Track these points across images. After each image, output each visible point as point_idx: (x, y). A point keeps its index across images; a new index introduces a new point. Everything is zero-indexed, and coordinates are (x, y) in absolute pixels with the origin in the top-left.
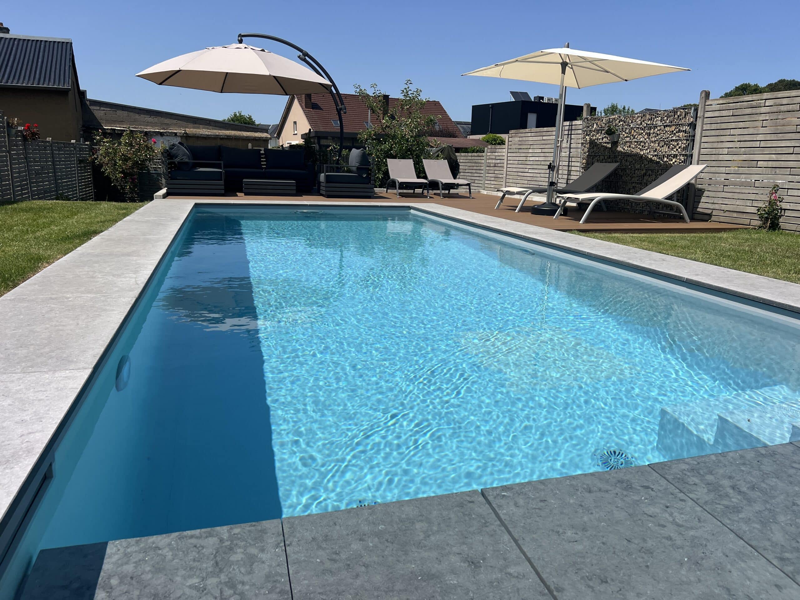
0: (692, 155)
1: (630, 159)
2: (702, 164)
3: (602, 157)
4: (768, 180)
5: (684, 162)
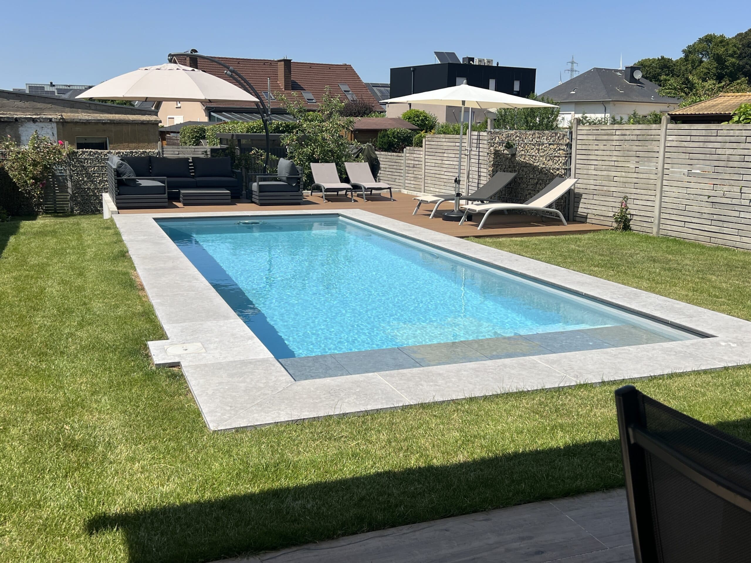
0: (570, 169)
1: (525, 169)
2: (578, 177)
3: (504, 167)
4: (622, 192)
5: (565, 174)
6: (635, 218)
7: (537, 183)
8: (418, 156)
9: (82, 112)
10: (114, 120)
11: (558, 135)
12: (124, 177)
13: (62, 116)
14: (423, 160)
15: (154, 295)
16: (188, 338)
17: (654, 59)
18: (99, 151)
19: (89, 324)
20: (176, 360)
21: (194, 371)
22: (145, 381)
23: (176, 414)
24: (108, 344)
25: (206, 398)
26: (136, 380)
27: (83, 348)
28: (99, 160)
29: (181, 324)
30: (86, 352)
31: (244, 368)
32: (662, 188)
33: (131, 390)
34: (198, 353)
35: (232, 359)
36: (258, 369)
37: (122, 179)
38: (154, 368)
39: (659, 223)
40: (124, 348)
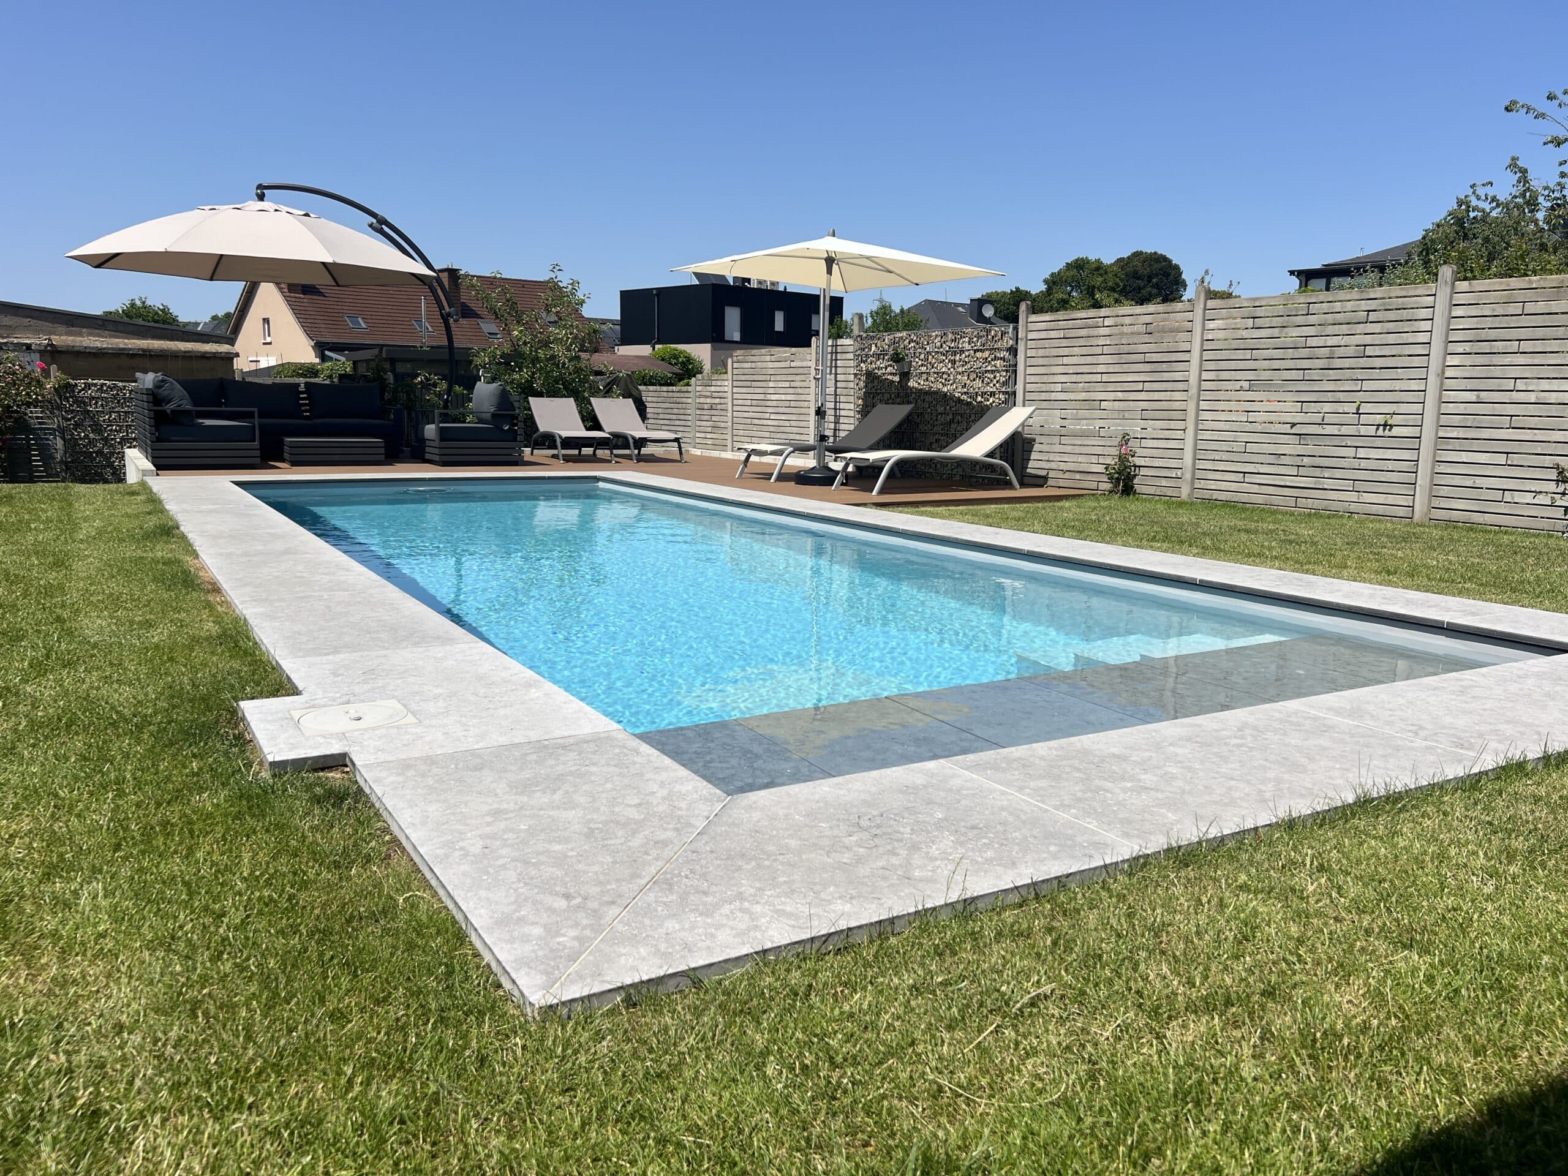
0: (1014, 393)
1: (928, 398)
2: (1030, 406)
3: (887, 396)
4: (1116, 428)
5: (1006, 402)
6: (1143, 471)
7: (952, 421)
8: (718, 389)
9: (90, 334)
10: (150, 351)
11: (993, 333)
12: (169, 407)
13: (50, 340)
14: (729, 395)
15: (247, 599)
16: (357, 689)
17: (1005, 293)
18: (120, 384)
19: (67, 665)
20: (335, 748)
21: (400, 779)
22: (238, 816)
23: (370, 935)
24: (117, 712)
25: (465, 867)
26: (210, 815)
27: (34, 725)
28: (119, 402)
29: (330, 657)
30: (46, 737)
31: (551, 762)
32: (1197, 415)
33: (191, 851)
34: (398, 727)
35: (503, 740)
36: (594, 764)
37: (165, 411)
38: (265, 774)
39: (1193, 478)
40: (169, 723)
